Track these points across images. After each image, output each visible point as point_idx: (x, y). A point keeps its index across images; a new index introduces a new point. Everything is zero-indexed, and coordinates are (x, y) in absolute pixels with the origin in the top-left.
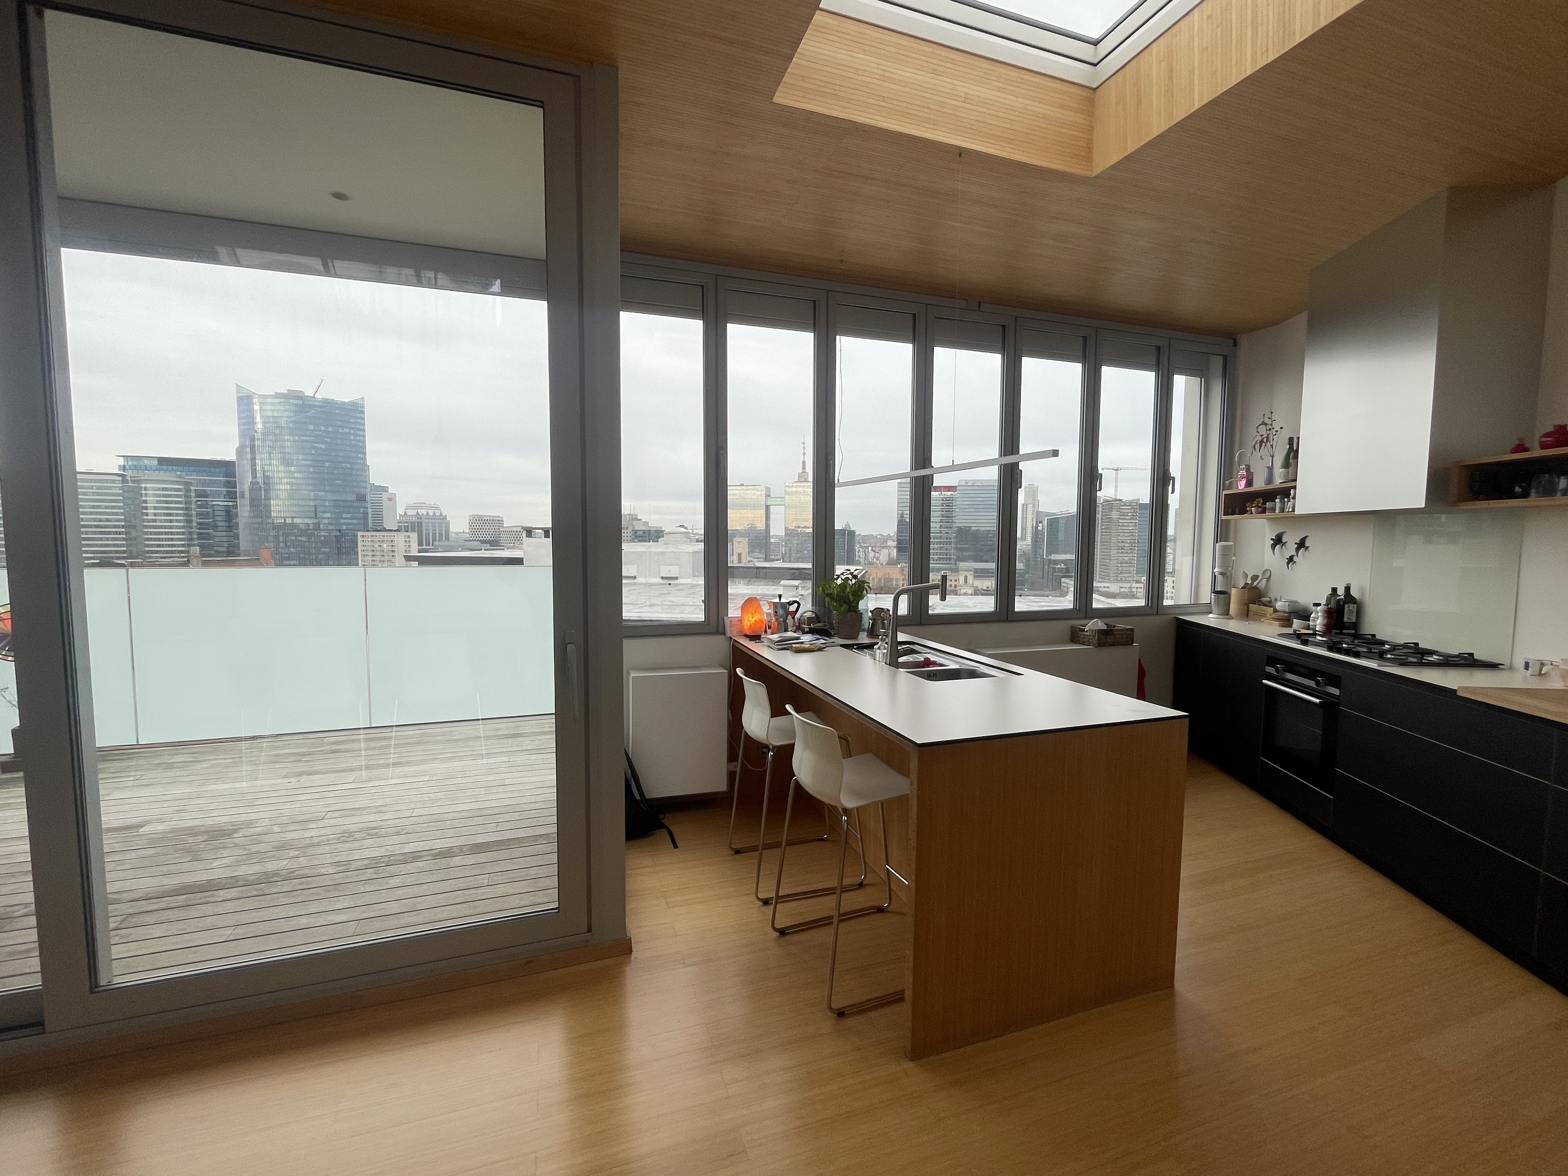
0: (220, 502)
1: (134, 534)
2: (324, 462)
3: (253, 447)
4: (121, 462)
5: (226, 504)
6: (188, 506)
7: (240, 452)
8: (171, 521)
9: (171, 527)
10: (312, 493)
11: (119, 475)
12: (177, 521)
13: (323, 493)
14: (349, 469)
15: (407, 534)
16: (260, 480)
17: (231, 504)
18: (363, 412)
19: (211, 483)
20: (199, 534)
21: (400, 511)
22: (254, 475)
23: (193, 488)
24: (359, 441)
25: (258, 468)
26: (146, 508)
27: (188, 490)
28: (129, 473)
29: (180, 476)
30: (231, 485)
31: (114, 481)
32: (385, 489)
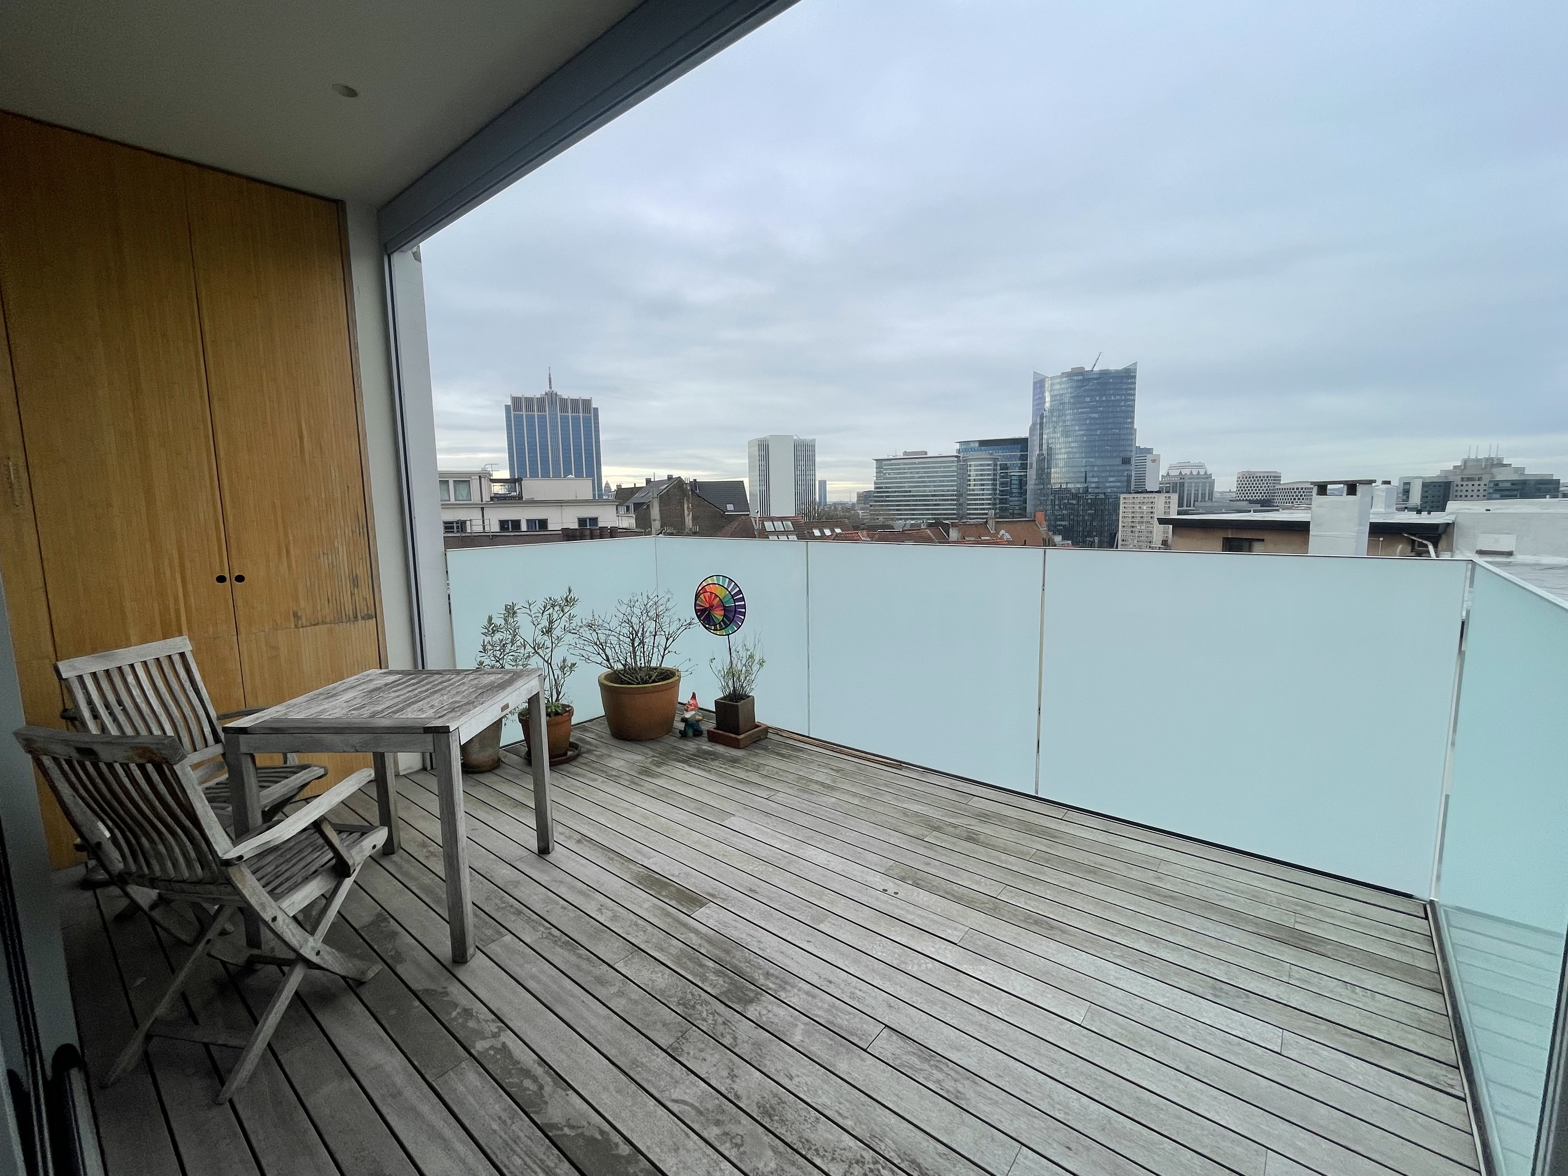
0: (1015, 473)
1: (961, 501)
2: (1097, 430)
3: (1041, 424)
4: (958, 446)
5: (1019, 474)
6: (995, 477)
7: (1032, 429)
8: (983, 490)
9: (983, 495)
10: (1084, 460)
11: (956, 457)
12: (988, 489)
13: (1093, 460)
14: (1117, 434)
15: (1168, 495)
16: (1045, 452)
17: (1023, 474)
18: (1134, 377)
19: (1010, 458)
20: (1000, 499)
21: (1163, 472)
22: (1041, 449)
23: (999, 463)
24: (1129, 406)
25: (1044, 441)
26: (970, 480)
27: (996, 465)
28: (961, 455)
29: (991, 454)
30: (1024, 458)
31: (953, 462)
32: (1149, 451)
